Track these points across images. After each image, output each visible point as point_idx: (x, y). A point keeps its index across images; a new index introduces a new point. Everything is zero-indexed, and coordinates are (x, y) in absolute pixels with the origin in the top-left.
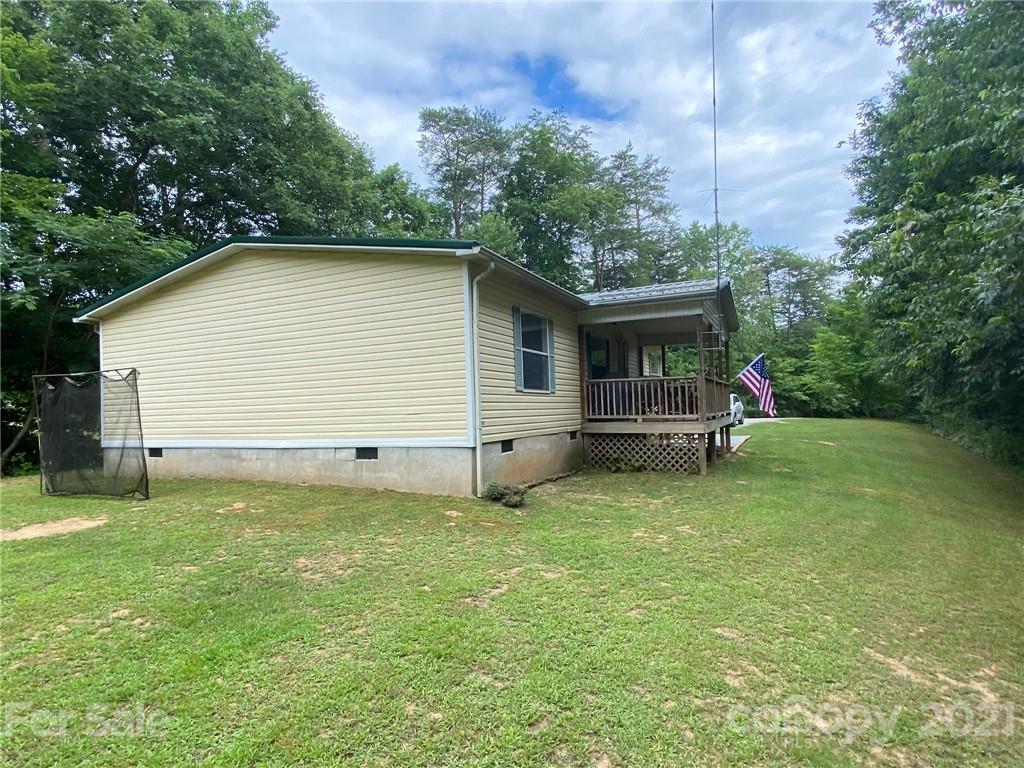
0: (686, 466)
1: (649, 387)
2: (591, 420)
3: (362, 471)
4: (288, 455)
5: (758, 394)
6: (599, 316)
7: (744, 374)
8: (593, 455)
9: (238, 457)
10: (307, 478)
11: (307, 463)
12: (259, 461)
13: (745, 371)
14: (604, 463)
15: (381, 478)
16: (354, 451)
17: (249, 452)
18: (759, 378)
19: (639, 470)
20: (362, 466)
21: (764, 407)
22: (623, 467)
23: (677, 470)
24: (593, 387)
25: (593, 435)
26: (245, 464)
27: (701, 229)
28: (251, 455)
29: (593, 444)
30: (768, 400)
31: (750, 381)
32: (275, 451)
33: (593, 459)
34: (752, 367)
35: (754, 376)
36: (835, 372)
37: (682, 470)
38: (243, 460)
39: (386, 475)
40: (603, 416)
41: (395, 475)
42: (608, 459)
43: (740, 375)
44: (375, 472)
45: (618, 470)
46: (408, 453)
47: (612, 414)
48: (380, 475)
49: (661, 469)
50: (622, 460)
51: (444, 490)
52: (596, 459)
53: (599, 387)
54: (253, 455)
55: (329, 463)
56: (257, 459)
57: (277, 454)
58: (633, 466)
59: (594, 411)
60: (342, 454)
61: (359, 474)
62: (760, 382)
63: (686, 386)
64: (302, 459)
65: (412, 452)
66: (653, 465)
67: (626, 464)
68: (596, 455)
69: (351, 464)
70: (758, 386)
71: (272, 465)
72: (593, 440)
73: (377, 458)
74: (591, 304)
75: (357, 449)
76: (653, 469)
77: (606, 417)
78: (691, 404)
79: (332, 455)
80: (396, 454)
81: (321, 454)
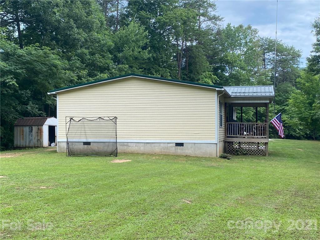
0: (261, 153)
1: (250, 126)
2: (228, 137)
3: (178, 150)
4: (148, 145)
5: (278, 129)
6: (233, 100)
7: (273, 121)
8: (228, 149)
9: (127, 145)
10: (156, 152)
11: (157, 147)
12: (136, 147)
13: (273, 119)
14: (232, 152)
15: (185, 152)
16: (175, 144)
17: (132, 144)
18: (279, 122)
19: (245, 154)
20: (178, 149)
21: (280, 134)
22: (240, 154)
23: (258, 154)
24: (229, 125)
25: (228, 142)
26: (130, 148)
27: (232, 28)
28: (133, 145)
29: (228, 145)
30: (282, 131)
31: (275, 123)
32: (143, 144)
33: (228, 151)
34: (276, 118)
35: (276, 121)
36: (300, 115)
37: (260, 154)
38: (129, 146)
39: (187, 151)
40: (233, 136)
41: (190, 151)
42: (234, 151)
43: (272, 121)
44: (183, 150)
45: (238, 154)
46: (194, 145)
47: (236, 135)
48: (185, 151)
49: (253, 154)
50: (239, 151)
51: (207, 155)
52: (230, 150)
53: (232, 125)
54: (134, 145)
55: (166, 147)
56: (136, 146)
57: (144, 144)
58: (243, 153)
59: (229, 134)
60: (171, 145)
61: (177, 151)
62: (279, 124)
63: (263, 126)
64: (154, 146)
65: (196, 144)
66: (250, 153)
67: (240, 153)
68: (230, 149)
69: (174, 148)
70: (279, 126)
71: (142, 148)
72: (229, 144)
73: (183, 146)
74: (232, 96)
75: (176, 143)
76: (250, 154)
77: (234, 136)
78: (264, 132)
79: (166, 145)
80: (190, 145)
81: (162, 145)
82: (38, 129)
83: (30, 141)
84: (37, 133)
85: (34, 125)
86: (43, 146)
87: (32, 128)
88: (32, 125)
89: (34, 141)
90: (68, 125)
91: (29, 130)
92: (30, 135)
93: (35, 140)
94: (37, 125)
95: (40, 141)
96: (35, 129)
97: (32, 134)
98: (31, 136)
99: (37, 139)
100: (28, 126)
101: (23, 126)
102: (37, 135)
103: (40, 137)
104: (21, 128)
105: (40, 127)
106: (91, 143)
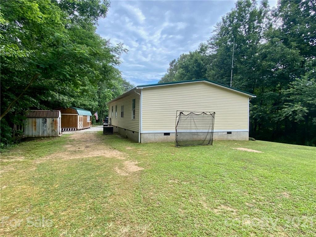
9: (197, 135)
10: (216, 139)
16: (227, 132)
39: (233, 137)
41: (235, 137)
44: (231, 137)
46: (237, 133)
51: (244, 139)
55: (222, 135)
61: (228, 137)
69: (226, 135)
73: (231, 134)
79: (222, 133)
80: (235, 133)
81: (219, 133)
82: (52, 121)
83: (43, 132)
84: (52, 124)
85: (48, 117)
86: (58, 135)
87: (46, 119)
88: (47, 117)
89: (48, 132)
90: (178, 118)
91: (42, 122)
92: (43, 126)
93: (49, 130)
94: (51, 117)
95: (55, 131)
96: (49, 121)
97: (46, 125)
98: (45, 127)
99: (52, 130)
100: (41, 117)
101: (35, 117)
102: (52, 126)
103: (55, 128)
104: (34, 119)
105: (55, 119)
106: (170, 134)
